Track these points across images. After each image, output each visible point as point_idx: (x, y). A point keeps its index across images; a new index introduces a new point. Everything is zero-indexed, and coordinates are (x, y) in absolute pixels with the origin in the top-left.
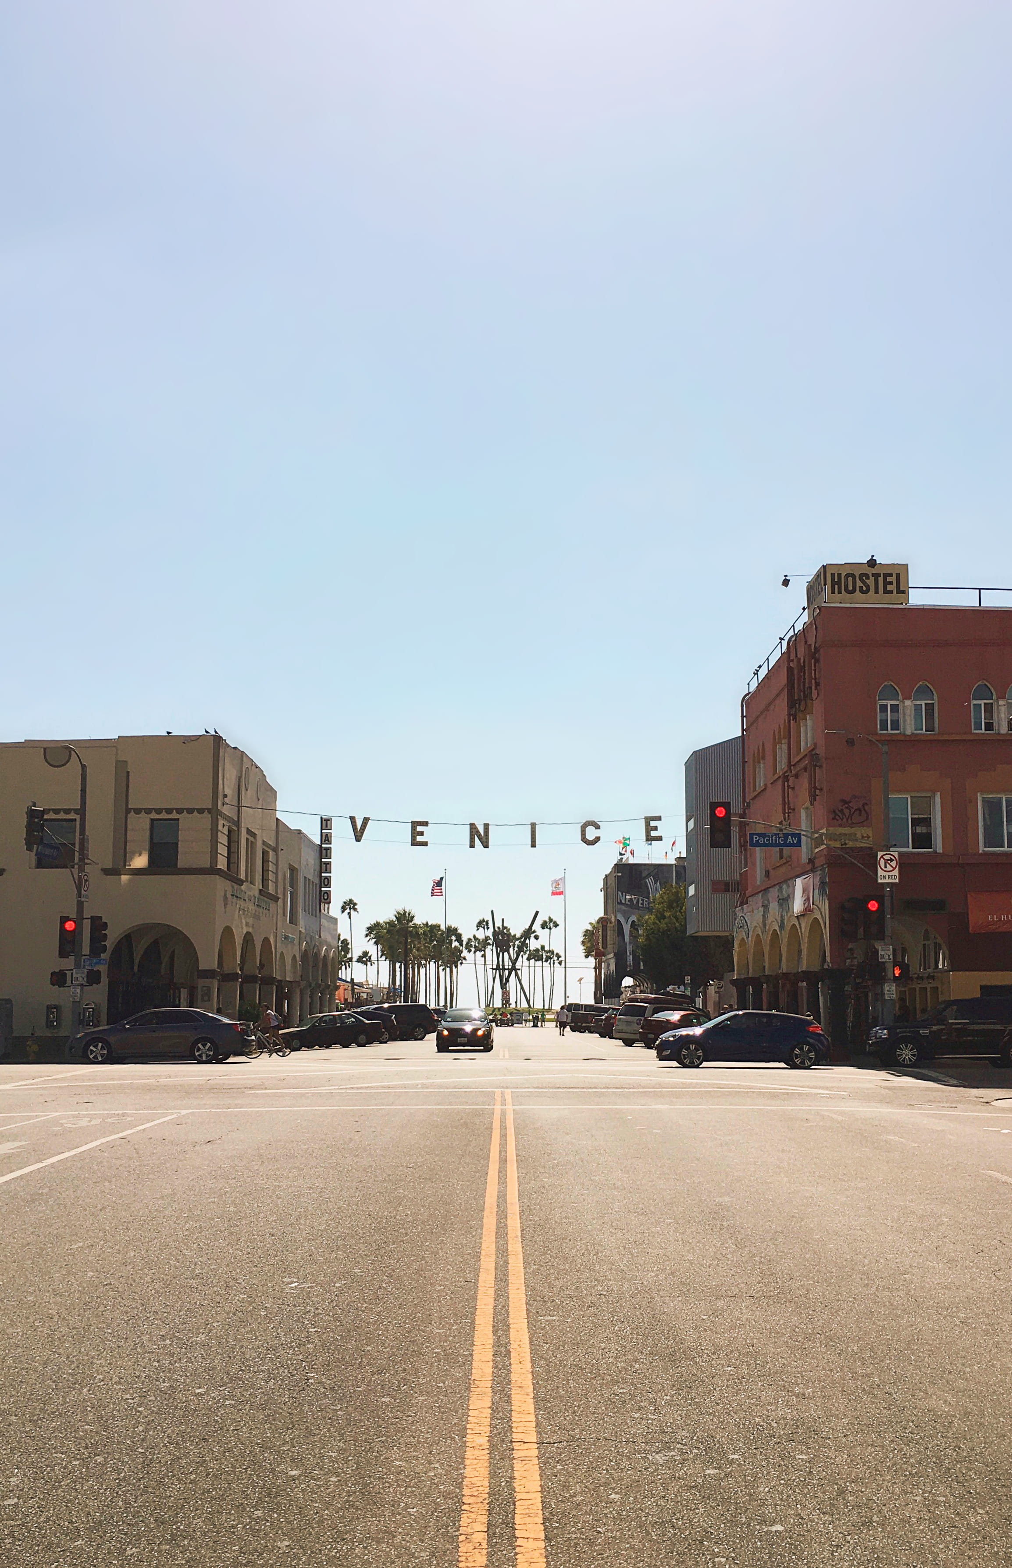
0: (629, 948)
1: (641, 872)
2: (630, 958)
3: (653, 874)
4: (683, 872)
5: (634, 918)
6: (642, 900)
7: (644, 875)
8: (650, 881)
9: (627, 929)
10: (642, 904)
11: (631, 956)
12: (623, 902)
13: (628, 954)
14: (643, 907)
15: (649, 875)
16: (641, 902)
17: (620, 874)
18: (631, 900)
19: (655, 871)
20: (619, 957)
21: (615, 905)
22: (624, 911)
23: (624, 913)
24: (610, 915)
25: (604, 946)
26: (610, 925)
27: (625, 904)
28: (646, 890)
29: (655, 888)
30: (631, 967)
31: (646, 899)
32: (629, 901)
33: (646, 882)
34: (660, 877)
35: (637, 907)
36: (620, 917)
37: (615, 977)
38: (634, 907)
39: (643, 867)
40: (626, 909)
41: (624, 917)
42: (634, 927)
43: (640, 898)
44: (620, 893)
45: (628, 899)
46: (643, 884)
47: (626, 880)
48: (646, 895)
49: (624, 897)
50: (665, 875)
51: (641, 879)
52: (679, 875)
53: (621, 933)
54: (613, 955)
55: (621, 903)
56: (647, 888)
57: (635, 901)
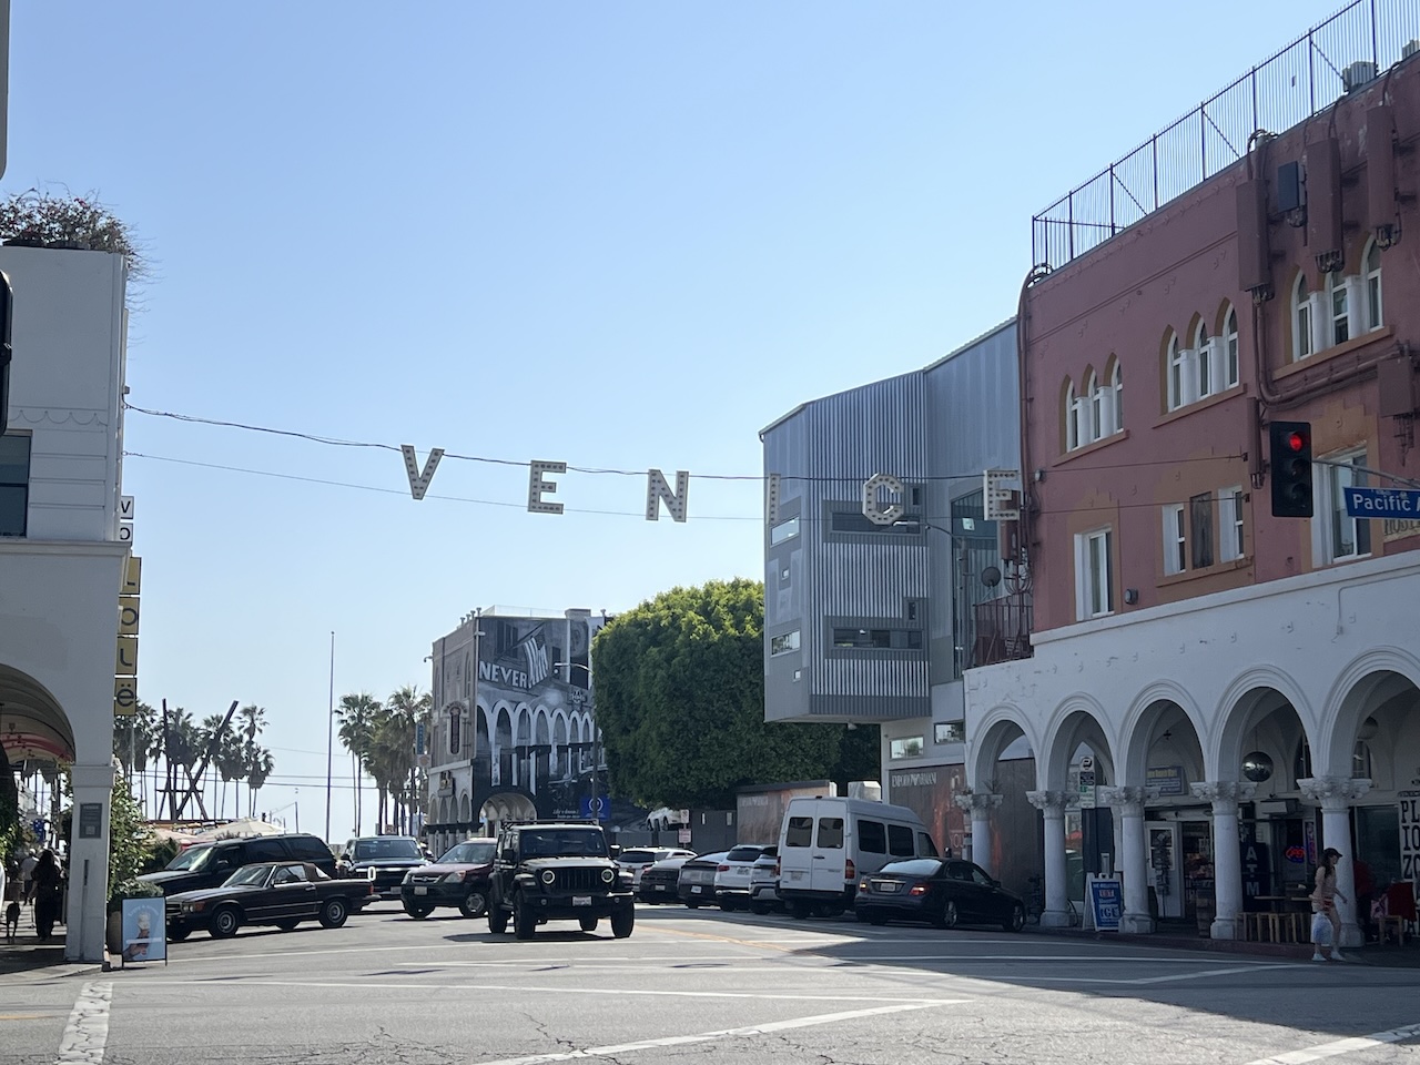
0: (495, 752)
1: (516, 630)
2: (496, 771)
3: (534, 634)
4: (583, 632)
5: (503, 703)
6: (518, 675)
7: (520, 636)
8: (530, 646)
9: (492, 720)
10: (518, 681)
11: (498, 766)
12: (488, 677)
13: (494, 762)
14: (519, 687)
15: (529, 635)
16: (515, 678)
17: (483, 634)
18: (500, 676)
19: (540, 629)
20: (480, 767)
21: (471, 682)
22: (488, 692)
23: (487, 696)
24: (458, 699)
25: (454, 749)
26: (462, 715)
27: (490, 681)
28: (523, 659)
29: (537, 656)
30: (496, 781)
31: (522, 674)
32: (497, 676)
33: (523, 648)
34: (547, 638)
35: (509, 686)
36: (481, 702)
37: (470, 797)
38: (504, 686)
39: (520, 623)
40: (492, 689)
41: (488, 701)
42: (504, 718)
43: (515, 672)
44: (482, 664)
45: (494, 673)
46: (520, 650)
47: (493, 643)
48: (523, 668)
49: (488, 670)
50: (555, 636)
51: (517, 642)
52: (575, 636)
53: (482, 725)
54: (467, 763)
55: (483, 679)
56: (526, 656)
57: (506, 678)
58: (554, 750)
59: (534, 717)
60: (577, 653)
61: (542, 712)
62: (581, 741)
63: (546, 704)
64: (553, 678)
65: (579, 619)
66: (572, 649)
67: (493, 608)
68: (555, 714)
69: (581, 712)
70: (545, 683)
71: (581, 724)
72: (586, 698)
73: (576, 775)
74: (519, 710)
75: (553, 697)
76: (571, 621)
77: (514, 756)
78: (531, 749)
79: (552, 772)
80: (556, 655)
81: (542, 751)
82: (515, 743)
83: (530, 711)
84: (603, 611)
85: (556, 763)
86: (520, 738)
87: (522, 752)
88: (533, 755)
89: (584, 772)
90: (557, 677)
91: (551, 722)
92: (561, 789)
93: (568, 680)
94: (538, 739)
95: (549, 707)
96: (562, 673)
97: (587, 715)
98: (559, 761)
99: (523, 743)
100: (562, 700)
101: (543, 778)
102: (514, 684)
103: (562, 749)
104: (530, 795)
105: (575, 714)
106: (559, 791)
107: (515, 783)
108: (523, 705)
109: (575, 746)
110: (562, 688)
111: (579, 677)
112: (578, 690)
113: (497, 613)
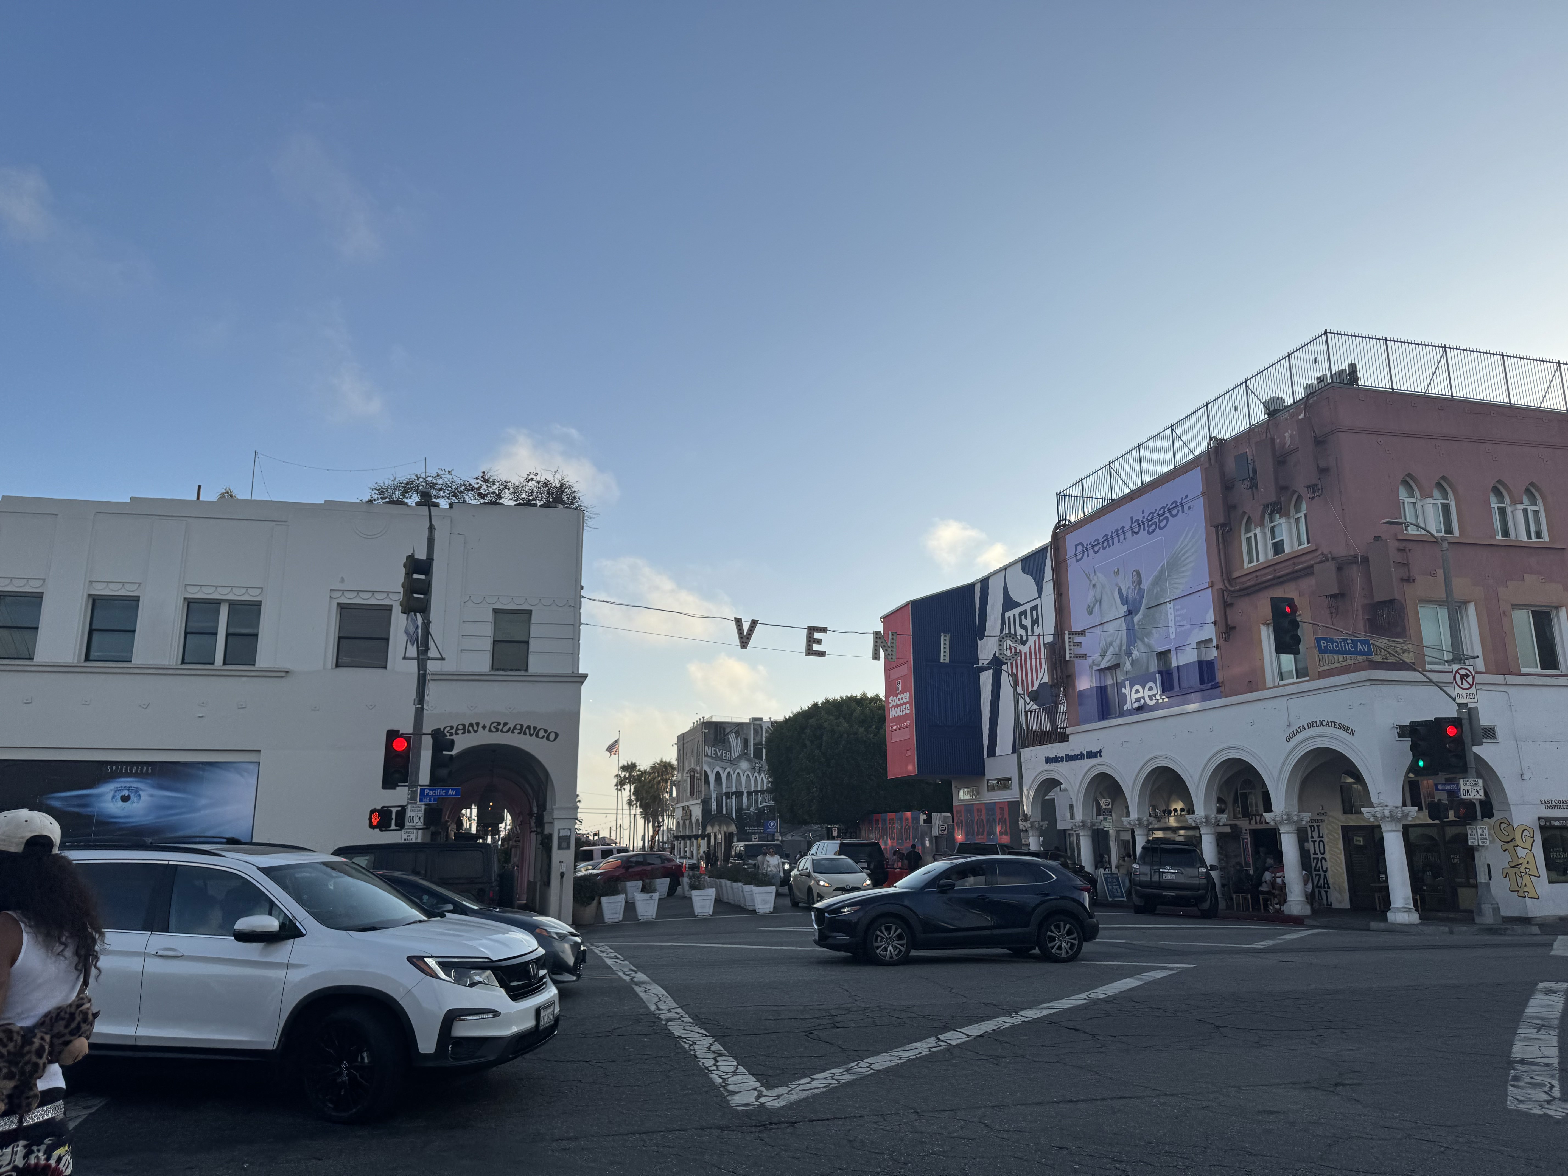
0: (714, 795)
1: (724, 729)
2: (714, 806)
3: (734, 731)
4: (760, 731)
5: (718, 769)
6: (726, 753)
7: (727, 732)
8: (732, 737)
9: (712, 778)
10: (725, 756)
11: (715, 803)
12: (709, 754)
13: (713, 801)
14: (726, 760)
15: (731, 732)
16: (724, 755)
17: (707, 731)
18: (716, 754)
19: (737, 728)
20: (705, 803)
21: (701, 757)
22: (709, 762)
23: (709, 764)
24: (693, 766)
25: (692, 794)
26: (696, 775)
27: (711, 756)
28: (728, 745)
29: (736, 743)
30: (714, 811)
31: (728, 753)
32: (714, 754)
33: (728, 738)
34: (741, 733)
35: (721, 760)
36: (706, 768)
37: (700, 821)
38: (718, 759)
39: (727, 725)
40: (712, 761)
41: (710, 767)
42: (718, 777)
43: (724, 752)
44: (706, 747)
45: (713, 752)
46: (726, 740)
47: (712, 736)
48: (728, 749)
49: (710, 751)
50: (745, 732)
51: (725, 735)
52: (756, 732)
53: (707, 781)
54: (699, 801)
55: (707, 756)
56: (729, 742)
57: (719, 754)
58: (745, 794)
59: (734, 776)
60: (757, 741)
61: (738, 773)
62: (759, 789)
63: (740, 769)
64: (744, 755)
65: (757, 722)
66: (754, 739)
67: (712, 717)
68: (746, 774)
69: (759, 773)
70: (740, 757)
71: (759, 780)
72: (762, 765)
73: (757, 808)
74: (726, 773)
75: (744, 765)
76: (754, 724)
77: (724, 798)
78: (733, 793)
79: (744, 806)
80: (746, 743)
81: (739, 794)
82: (724, 791)
83: (732, 773)
84: (770, 718)
85: (746, 801)
86: (727, 787)
87: (728, 795)
88: (734, 797)
89: (761, 806)
90: (746, 754)
91: (743, 779)
92: (749, 816)
93: (752, 756)
94: (736, 789)
95: (742, 770)
96: (749, 752)
97: (762, 775)
98: (748, 800)
99: (729, 790)
100: (749, 767)
101: (739, 810)
102: (724, 758)
103: (749, 794)
104: (732, 819)
105: (756, 774)
106: (748, 816)
107: (724, 812)
108: (728, 770)
109: (756, 792)
110: (749, 760)
111: (758, 755)
112: (757, 761)
113: (714, 720)
